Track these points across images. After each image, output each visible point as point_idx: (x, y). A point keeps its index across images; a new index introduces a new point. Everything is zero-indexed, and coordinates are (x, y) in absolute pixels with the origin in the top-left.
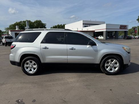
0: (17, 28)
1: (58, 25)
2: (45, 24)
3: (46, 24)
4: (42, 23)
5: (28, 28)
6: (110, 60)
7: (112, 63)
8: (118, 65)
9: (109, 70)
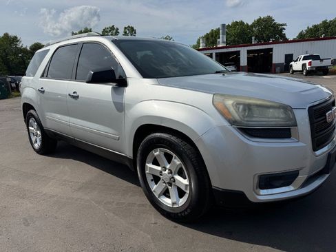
0: (201, 45)
1: (325, 22)
2: (282, 25)
3: (285, 25)
4: (275, 24)
5: (223, 42)
6: (157, 153)
7: (168, 166)
8: (186, 186)
9: (160, 196)
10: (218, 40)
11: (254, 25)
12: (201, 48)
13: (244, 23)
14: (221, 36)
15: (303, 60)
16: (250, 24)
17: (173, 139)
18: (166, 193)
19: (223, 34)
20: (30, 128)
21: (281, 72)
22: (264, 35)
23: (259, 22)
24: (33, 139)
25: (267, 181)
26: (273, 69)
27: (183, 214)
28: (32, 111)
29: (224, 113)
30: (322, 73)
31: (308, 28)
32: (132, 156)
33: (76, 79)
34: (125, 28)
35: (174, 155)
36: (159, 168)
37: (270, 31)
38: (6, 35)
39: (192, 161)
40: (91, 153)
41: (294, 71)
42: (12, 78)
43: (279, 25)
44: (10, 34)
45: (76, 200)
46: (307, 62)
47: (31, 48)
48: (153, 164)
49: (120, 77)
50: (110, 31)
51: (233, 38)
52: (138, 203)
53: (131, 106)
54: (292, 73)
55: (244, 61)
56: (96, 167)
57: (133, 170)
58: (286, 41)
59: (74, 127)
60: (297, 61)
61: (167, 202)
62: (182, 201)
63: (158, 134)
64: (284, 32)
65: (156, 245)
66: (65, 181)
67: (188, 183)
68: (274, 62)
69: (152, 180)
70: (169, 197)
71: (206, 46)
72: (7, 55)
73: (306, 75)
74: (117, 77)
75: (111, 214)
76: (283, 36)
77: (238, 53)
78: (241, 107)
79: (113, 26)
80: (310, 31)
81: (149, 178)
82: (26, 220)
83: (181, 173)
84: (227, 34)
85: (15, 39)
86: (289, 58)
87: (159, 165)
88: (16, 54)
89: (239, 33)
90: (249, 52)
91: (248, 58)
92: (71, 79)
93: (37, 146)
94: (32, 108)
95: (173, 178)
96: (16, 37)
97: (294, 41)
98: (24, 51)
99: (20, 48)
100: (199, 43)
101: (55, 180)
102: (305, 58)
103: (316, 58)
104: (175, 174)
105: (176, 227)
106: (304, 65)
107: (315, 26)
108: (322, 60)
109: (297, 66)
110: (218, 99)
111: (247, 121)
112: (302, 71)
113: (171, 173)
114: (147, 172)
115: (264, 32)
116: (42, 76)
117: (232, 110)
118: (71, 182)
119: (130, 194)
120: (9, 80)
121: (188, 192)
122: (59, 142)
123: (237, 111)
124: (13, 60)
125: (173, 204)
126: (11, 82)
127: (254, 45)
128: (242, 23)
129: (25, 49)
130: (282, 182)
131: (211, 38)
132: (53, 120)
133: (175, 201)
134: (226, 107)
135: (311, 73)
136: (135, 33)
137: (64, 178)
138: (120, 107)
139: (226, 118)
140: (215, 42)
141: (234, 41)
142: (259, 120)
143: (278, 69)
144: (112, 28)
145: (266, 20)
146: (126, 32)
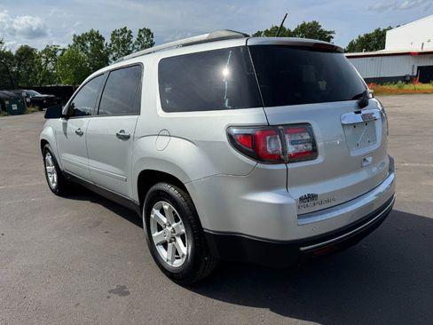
1: (378, 31)
2: (329, 33)
3: (333, 32)
4: (321, 30)
11: (297, 31)
16: (292, 30)
23: (303, 28)
31: (359, 37)
34: (140, 30)
43: (326, 32)
50: (122, 34)
64: (332, 41)
79: (125, 28)
80: (361, 41)
98: (7, 55)
99: (2, 52)
107: (367, 36)
120: (24, 94)
129: (9, 53)
136: (152, 37)
144: (124, 30)
145: (311, 27)
146: (141, 36)
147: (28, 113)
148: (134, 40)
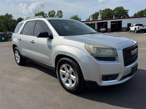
2: (127, 10)
3: (128, 10)
4: (124, 10)
5: (100, 18)
6: (64, 66)
7: (68, 71)
8: (75, 79)
9: (65, 83)
10: (98, 17)
11: (114, 10)
12: (90, 20)
13: (110, 9)
14: (99, 15)
15: (135, 26)
16: (113, 10)
17: (70, 60)
18: (67, 82)
19: (100, 14)
20: (16, 54)
21: (126, 31)
22: (119, 15)
23: (117, 9)
24: (17, 59)
25: (106, 78)
26: (122, 30)
27: (73, 90)
28: (16, 48)
29: (89, 51)
30: (143, 32)
31: (139, 12)
32: (55, 67)
33: (33, 35)
34: (58, 11)
35: (70, 67)
36: (65, 72)
37: (122, 13)
38: (7, 14)
39: (77, 69)
40: (40, 65)
41: (131, 31)
42: (9, 33)
43: (126, 10)
44: (9, 14)
45: (33, 84)
46: (137, 27)
47: (17, 20)
48: (63, 70)
49: (51, 35)
50: (52, 13)
51: (105, 16)
52: (57, 85)
53: (54, 47)
54: (130, 32)
55: (109, 26)
56: (42, 71)
57: (55, 72)
58: (128, 17)
59: (32, 54)
60: (132, 26)
61: (67, 85)
62: (73, 85)
63: (64, 58)
64: (128, 13)
65: (62, 102)
66: (29, 76)
67: (75, 78)
68: (122, 27)
69: (62, 77)
70: (68, 83)
71: (93, 19)
72: (7, 22)
73: (136, 33)
74: (49, 35)
75: (46, 90)
76: (127, 15)
77: (107, 23)
78: (95, 49)
80: (139, 13)
81: (61, 76)
82: (12, 91)
83: (73, 74)
84: (102, 14)
85: (11, 16)
86: (129, 25)
87: (65, 71)
88: (11, 22)
89: (108, 14)
90: (111, 22)
91: (111, 25)
92: (31, 35)
93: (18, 62)
94: (16, 46)
95: (70, 76)
96: (11, 15)
97: (132, 18)
98: (15, 21)
99: (13, 20)
100: (90, 18)
101: (25, 76)
102: (136, 25)
103: (141, 25)
104: (71, 74)
105: (71, 95)
106: (135, 28)
107: (142, 11)
108: (143, 26)
109: (132, 29)
110: (87, 45)
111: (98, 54)
112: (135, 31)
113: (69, 74)
114: (60, 73)
115: (119, 13)
116: (21, 33)
117: (92, 50)
118: (31, 77)
119: (54, 82)
120: (8, 33)
121: (75, 81)
122: (27, 61)
123: (94, 50)
124: (10, 25)
125: (70, 86)
126: (8, 34)
127: (114, 19)
128: (109, 9)
129: (15, 20)
130: (112, 78)
131: (95, 16)
132: (24, 51)
133: (70, 85)
134: (90, 48)
135: (138, 32)
136: (62, 13)
137: (28, 75)
138: (50, 47)
139: (89, 53)
140: (97, 18)
141: (105, 17)
142: (103, 54)
143: (124, 30)
144: (53, 11)
145: (120, 8)
146: (58, 13)
147: (9, 41)
148: (56, 14)
